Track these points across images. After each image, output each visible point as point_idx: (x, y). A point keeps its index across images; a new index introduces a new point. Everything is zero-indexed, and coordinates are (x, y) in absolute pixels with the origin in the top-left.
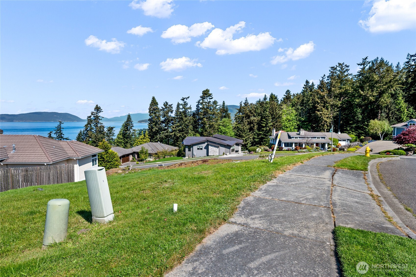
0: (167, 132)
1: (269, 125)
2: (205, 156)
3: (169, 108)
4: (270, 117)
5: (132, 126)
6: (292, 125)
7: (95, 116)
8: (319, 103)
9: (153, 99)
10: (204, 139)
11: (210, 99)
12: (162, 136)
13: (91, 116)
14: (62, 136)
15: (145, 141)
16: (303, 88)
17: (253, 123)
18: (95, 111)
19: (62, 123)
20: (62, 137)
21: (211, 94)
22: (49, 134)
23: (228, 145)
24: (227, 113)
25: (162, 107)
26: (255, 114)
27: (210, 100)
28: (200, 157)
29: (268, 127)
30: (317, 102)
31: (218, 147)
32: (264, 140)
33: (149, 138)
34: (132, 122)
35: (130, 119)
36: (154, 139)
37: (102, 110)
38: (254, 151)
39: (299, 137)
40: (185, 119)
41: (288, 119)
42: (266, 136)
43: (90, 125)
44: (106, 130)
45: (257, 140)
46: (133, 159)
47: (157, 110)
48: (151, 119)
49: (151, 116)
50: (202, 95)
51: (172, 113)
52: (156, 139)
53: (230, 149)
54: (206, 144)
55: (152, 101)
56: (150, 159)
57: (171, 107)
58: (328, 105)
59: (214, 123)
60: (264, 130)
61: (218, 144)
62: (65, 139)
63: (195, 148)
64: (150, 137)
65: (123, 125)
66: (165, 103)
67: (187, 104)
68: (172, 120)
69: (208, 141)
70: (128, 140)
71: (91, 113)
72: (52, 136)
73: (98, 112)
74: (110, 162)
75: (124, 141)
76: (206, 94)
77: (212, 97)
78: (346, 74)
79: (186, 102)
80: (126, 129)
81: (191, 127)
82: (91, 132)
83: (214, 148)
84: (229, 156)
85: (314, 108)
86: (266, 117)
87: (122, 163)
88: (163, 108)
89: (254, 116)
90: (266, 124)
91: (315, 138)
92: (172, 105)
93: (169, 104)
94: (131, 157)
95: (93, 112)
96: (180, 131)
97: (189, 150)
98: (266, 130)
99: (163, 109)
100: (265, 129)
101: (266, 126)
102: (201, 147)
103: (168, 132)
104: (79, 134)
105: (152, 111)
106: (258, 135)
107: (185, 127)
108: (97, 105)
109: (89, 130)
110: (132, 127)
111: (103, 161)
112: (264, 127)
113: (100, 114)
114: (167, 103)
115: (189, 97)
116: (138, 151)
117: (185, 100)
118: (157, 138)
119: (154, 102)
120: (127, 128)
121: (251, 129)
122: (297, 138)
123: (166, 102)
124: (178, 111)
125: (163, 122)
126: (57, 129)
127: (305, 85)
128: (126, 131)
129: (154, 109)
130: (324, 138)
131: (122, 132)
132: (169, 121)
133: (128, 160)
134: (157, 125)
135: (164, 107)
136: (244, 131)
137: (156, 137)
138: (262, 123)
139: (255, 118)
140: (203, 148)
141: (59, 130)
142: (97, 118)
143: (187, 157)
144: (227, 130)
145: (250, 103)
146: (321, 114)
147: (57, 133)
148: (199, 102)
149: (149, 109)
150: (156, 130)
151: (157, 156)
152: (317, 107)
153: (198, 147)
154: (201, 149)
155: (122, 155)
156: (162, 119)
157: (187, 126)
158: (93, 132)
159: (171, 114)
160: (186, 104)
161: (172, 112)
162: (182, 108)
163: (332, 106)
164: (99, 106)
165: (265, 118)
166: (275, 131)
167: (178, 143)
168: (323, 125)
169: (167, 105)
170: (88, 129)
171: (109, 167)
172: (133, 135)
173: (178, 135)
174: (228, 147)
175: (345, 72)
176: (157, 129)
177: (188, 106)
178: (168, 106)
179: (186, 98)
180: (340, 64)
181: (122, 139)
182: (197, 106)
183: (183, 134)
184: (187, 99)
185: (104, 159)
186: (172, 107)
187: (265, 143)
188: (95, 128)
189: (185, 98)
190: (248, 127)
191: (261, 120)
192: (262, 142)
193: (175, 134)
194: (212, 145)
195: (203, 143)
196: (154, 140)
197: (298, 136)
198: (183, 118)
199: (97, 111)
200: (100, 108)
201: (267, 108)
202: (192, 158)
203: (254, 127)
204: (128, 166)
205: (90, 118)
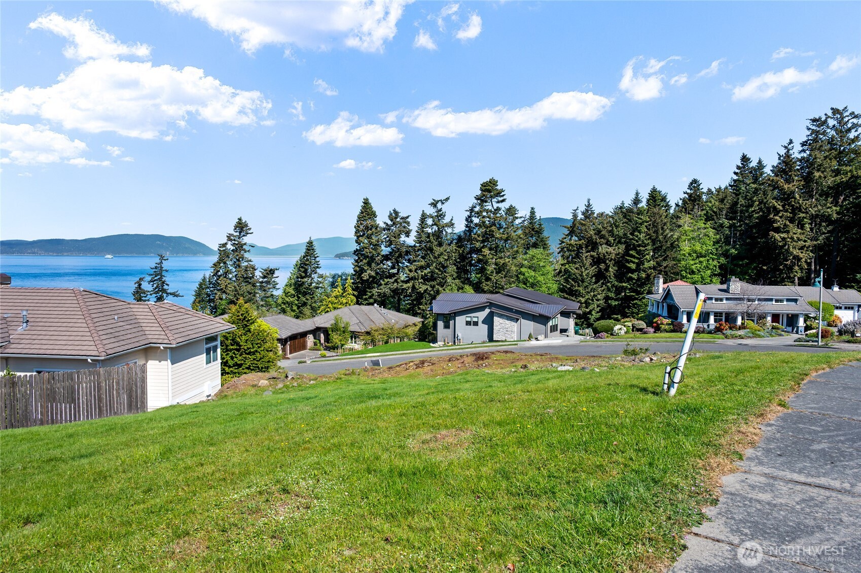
0: (396, 281)
1: (646, 265)
2: (484, 342)
3: (401, 224)
4: (649, 247)
5: (318, 267)
6: (707, 267)
7: (234, 244)
8: (777, 212)
9: (364, 203)
10: (482, 298)
11: (498, 202)
12: (385, 289)
13: (226, 244)
14: (165, 287)
15: (345, 301)
16: (735, 173)
17: (605, 262)
18: (236, 232)
19: (165, 260)
20: (164, 291)
21: (502, 191)
22: (138, 282)
23: (541, 316)
24: (542, 236)
25: (385, 223)
26: (611, 239)
27: (500, 205)
28: (472, 344)
29: (644, 271)
30: (775, 208)
31: (517, 320)
32: (634, 304)
33: (354, 295)
34: (316, 258)
35: (313, 249)
36: (364, 297)
37: (250, 229)
38: (607, 331)
39: (727, 299)
40: (438, 250)
41: (695, 252)
42: (639, 293)
43: (225, 263)
44: (258, 274)
45: (614, 303)
46: (315, 344)
47: (374, 230)
48: (360, 250)
49: (359, 244)
50: (479, 193)
51: (408, 236)
52: (371, 297)
53: (545, 324)
54: (487, 311)
55: (364, 207)
56: (354, 344)
57: (405, 222)
58: (802, 215)
59: (507, 260)
60: (634, 279)
61: (517, 312)
62: (171, 294)
63: (461, 320)
64: (356, 293)
65: (297, 265)
66: (392, 212)
67: (444, 216)
68: (407, 253)
69: (491, 305)
70: (307, 300)
71: (227, 237)
72: (142, 287)
73: (242, 234)
74: (254, 353)
75: (298, 301)
76: (489, 190)
77: (505, 197)
78: (852, 135)
79: (440, 210)
80: (303, 274)
81: (452, 269)
82: (225, 279)
83: (508, 322)
84: (543, 342)
85: (766, 224)
86: (639, 246)
87: (290, 353)
88: (387, 224)
89: (608, 244)
90: (638, 265)
91: (771, 300)
92: (407, 217)
93: (402, 215)
94: (310, 340)
95: (232, 235)
96: (425, 279)
97: (447, 326)
98: (639, 279)
99: (388, 228)
100: (635, 276)
101: (638, 270)
102: (475, 320)
103: (399, 280)
104: (201, 285)
105: (363, 231)
106: (619, 290)
107: (437, 269)
108: (240, 219)
109: (221, 275)
110: (318, 269)
111: (236, 350)
112: (633, 271)
113: (247, 240)
114: (396, 213)
115: (447, 199)
116: (328, 325)
117: (439, 205)
118: (373, 295)
119: (367, 212)
120: (306, 271)
121: (600, 276)
122: (721, 300)
123: (394, 210)
124: (423, 231)
125: (386, 257)
126: (155, 272)
127: (738, 167)
128: (302, 278)
129: (367, 228)
130: (795, 301)
131: (293, 281)
132: (400, 256)
133: (303, 347)
134: (373, 265)
135: (390, 223)
136: (583, 281)
137: (370, 292)
138: (629, 262)
139: (610, 249)
140: (480, 323)
141: (158, 275)
142: (239, 247)
143: (440, 343)
144: (539, 279)
145: (597, 212)
146: (783, 239)
147: (155, 281)
148: (472, 210)
149: (355, 227)
150: (370, 276)
151: (370, 338)
152: (775, 221)
153: (469, 319)
154: (476, 324)
155: (290, 334)
156: (385, 250)
157: (444, 267)
158: (230, 279)
159: (407, 239)
160: (440, 215)
161: (408, 234)
162: (432, 225)
163: (813, 218)
164: (243, 221)
165: (636, 250)
166: (661, 281)
167: (421, 307)
168: (790, 269)
169: (396, 218)
170: (220, 273)
171: (250, 366)
172: (317, 288)
173: (420, 288)
174: (542, 319)
175: (849, 130)
176: (373, 274)
177: (446, 220)
178: (398, 220)
179: (441, 200)
180: (835, 111)
181: (294, 296)
182: (467, 220)
183: (433, 287)
184: (443, 203)
185: (240, 346)
186: (408, 223)
187: (635, 310)
188: (234, 270)
189: (438, 201)
190: (592, 270)
191: (626, 252)
192: (629, 307)
193: (414, 287)
194: (502, 315)
195: (481, 309)
196: (366, 299)
197: (724, 295)
198: (433, 249)
199: (240, 233)
200: (247, 226)
201: (641, 224)
202: (452, 345)
203: (607, 270)
204: (300, 363)
205: (224, 249)
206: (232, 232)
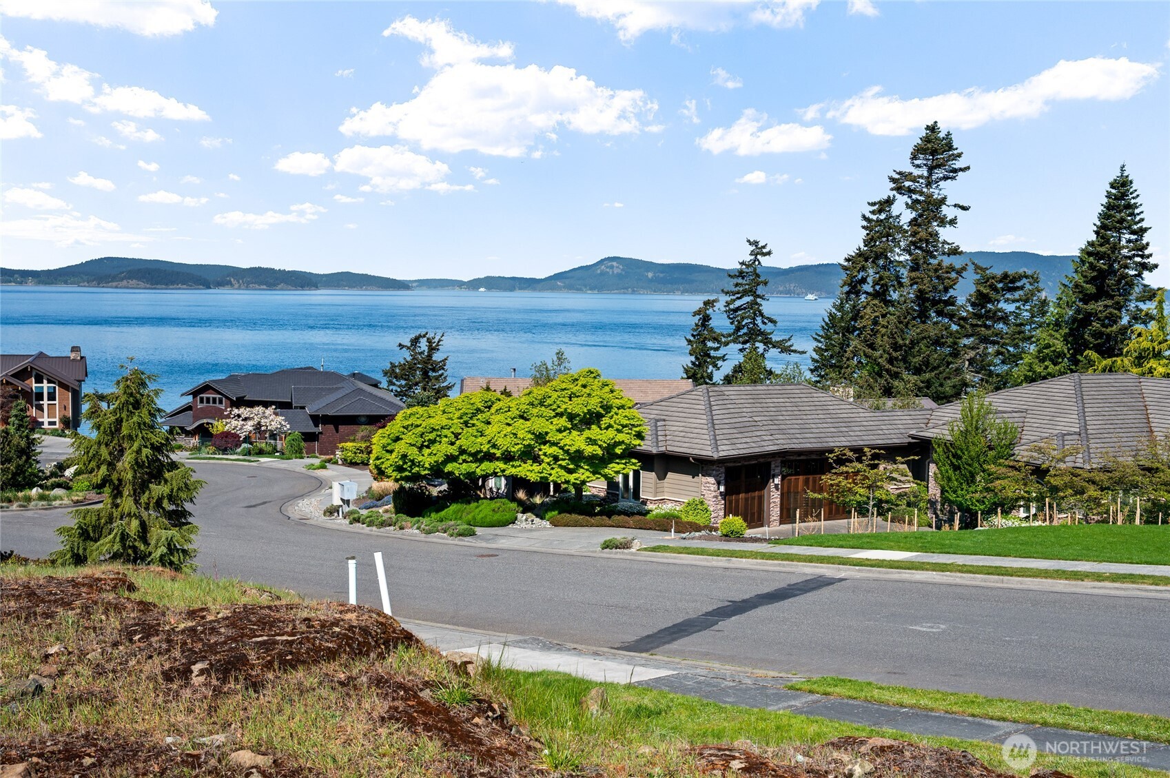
5: (1144, 266)
7: (917, 201)
13: (889, 202)
14: (764, 326)
18: (918, 166)
22: (701, 311)
34: (1138, 233)
35: (1128, 206)
37: (959, 155)
71: (892, 180)
73: (939, 172)
82: (875, 302)
95: (905, 176)
108: (933, 129)
109: (866, 292)
110: (1146, 274)
131: (1069, 312)
141: (746, 293)
142: (928, 211)
147: (738, 308)
164: (942, 135)
170: (863, 286)
199: (931, 169)
200: (950, 147)
204: (607, 545)
205: (883, 216)
206: (908, 168)
